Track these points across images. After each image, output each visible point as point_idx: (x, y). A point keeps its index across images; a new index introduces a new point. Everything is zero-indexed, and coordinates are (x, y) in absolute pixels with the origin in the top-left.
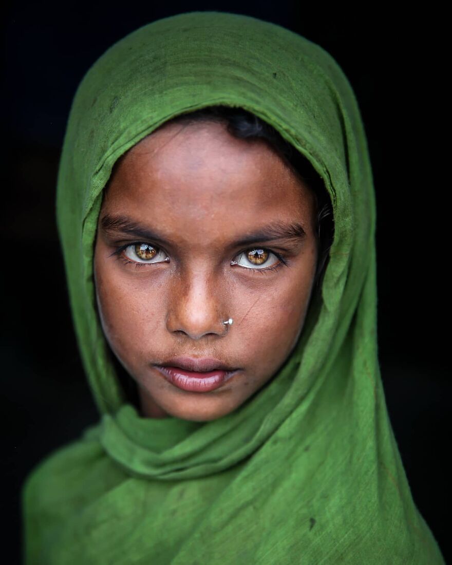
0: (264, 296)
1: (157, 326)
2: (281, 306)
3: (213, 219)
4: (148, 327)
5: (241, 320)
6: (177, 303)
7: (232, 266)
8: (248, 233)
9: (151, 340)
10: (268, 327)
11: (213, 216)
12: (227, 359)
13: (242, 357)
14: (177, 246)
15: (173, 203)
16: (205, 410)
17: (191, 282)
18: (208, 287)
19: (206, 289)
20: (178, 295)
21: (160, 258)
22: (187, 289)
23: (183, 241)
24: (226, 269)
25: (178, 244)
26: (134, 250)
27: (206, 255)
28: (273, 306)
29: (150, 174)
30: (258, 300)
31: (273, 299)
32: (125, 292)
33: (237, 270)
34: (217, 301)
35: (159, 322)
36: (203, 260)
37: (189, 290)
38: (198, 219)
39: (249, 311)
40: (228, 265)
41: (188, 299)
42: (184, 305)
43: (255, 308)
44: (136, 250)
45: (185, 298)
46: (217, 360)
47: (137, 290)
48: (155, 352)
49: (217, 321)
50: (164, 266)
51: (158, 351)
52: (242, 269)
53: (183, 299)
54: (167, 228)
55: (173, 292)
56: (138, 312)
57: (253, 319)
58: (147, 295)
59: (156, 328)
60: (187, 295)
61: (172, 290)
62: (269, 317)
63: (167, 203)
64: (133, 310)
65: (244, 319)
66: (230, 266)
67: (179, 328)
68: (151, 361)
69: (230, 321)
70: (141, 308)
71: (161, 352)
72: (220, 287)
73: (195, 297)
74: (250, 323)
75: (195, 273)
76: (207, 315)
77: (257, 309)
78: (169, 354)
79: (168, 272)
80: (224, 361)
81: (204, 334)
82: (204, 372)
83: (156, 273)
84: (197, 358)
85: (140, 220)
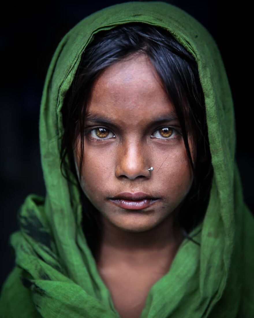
0: (171, 155)
1: (110, 175)
2: (181, 161)
3: (139, 109)
4: (105, 176)
5: (158, 169)
6: (121, 160)
7: (151, 138)
8: (159, 116)
9: (107, 184)
10: (174, 173)
11: (139, 107)
12: (151, 192)
13: (160, 191)
14: (119, 126)
15: (116, 101)
16: (140, 223)
17: (128, 146)
18: (138, 149)
19: (137, 150)
20: (121, 155)
21: (110, 136)
22: (126, 151)
23: (123, 123)
24: (148, 139)
25: (120, 125)
26: (95, 133)
27: (136, 131)
28: (176, 161)
29: (102, 85)
30: (168, 157)
31: (176, 156)
32: (91, 157)
33: (154, 140)
34: (144, 158)
35: (111, 172)
36: (135, 134)
37: (127, 151)
38: (130, 109)
39: (162, 164)
40: (149, 137)
41: (127, 157)
42: (125, 160)
43: (166, 162)
44: (96, 132)
45: (125, 156)
46: (145, 193)
47: (98, 155)
48: (110, 190)
49: (144, 168)
50: (113, 140)
51: (111, 190)
52: (157, 140)
53: (124, 157)
54: (113, 116)
55: (118, 154)
56: (99, 168)
57: (165, 168)
58: (103, 157)
59: (110, 176)
60: (126, 154)
61: (117, 153)
62: (174, 167)
63: (113, 101)
64: (96, 166)
65: (160, 168)
66: (150, 139)
67: (122, 174)
68: (107, 196)
69: (152, 168)
70: (100, 165)
71: (113, 190)
72: (145, 150)
73: (131, 155)
74: (163, 171)
75: (130, 141)
76: (138, 165)
77: (167, 162)
78: (118, 191)
79: (115, 143)
80: (149, 194)
81: (137, 176)
82: (138, 200)
83: (108, 144)
84: (134, 192)
85: (98, 113)
